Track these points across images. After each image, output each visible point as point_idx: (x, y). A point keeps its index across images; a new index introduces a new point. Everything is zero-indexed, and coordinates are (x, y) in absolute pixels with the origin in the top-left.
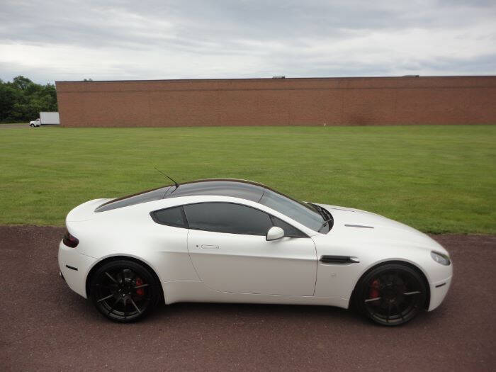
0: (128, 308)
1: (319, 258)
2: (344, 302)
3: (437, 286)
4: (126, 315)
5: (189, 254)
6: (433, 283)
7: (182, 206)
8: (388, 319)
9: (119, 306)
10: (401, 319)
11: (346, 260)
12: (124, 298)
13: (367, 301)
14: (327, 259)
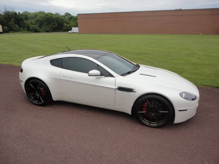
0: (39, 100)
1: (116, 88)
2: (129, 111)
3: (179, 111)
4: (38, 103)
5: (61, 79)
6: (177, 109)
7: (62, 58)
8: (150, 123)
9: (36, 98)
10: (157, 124)
11: (130, 90)
12: (38, 95)
13: (139, 112)
14: (121, 89)
